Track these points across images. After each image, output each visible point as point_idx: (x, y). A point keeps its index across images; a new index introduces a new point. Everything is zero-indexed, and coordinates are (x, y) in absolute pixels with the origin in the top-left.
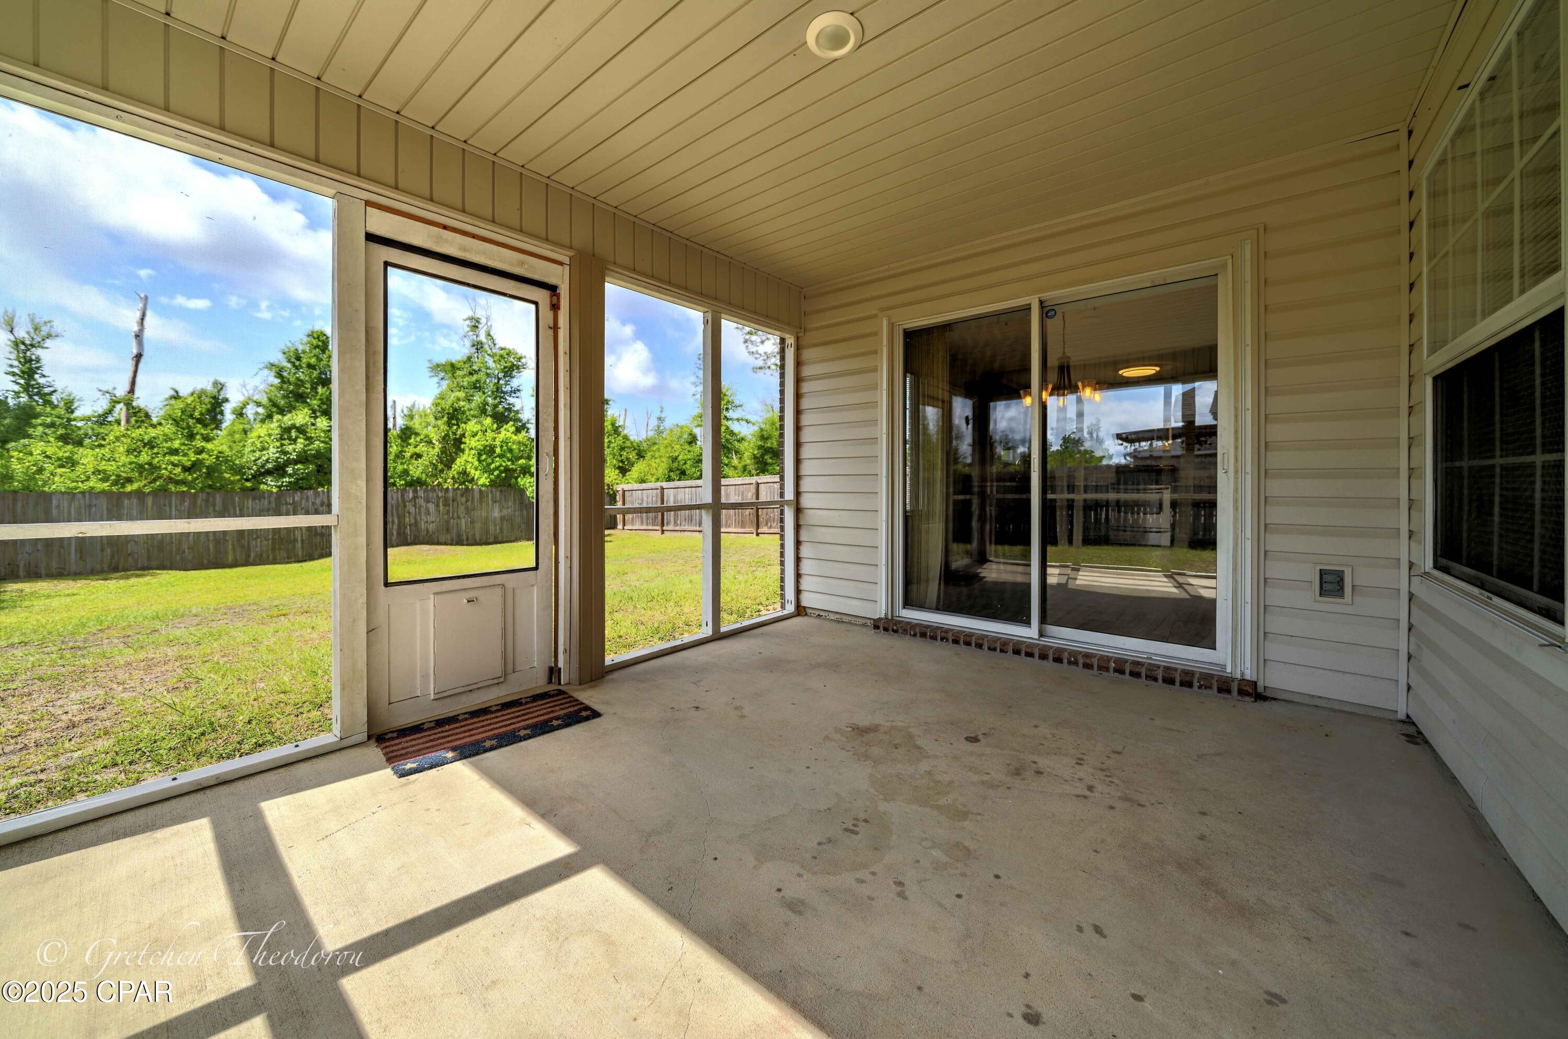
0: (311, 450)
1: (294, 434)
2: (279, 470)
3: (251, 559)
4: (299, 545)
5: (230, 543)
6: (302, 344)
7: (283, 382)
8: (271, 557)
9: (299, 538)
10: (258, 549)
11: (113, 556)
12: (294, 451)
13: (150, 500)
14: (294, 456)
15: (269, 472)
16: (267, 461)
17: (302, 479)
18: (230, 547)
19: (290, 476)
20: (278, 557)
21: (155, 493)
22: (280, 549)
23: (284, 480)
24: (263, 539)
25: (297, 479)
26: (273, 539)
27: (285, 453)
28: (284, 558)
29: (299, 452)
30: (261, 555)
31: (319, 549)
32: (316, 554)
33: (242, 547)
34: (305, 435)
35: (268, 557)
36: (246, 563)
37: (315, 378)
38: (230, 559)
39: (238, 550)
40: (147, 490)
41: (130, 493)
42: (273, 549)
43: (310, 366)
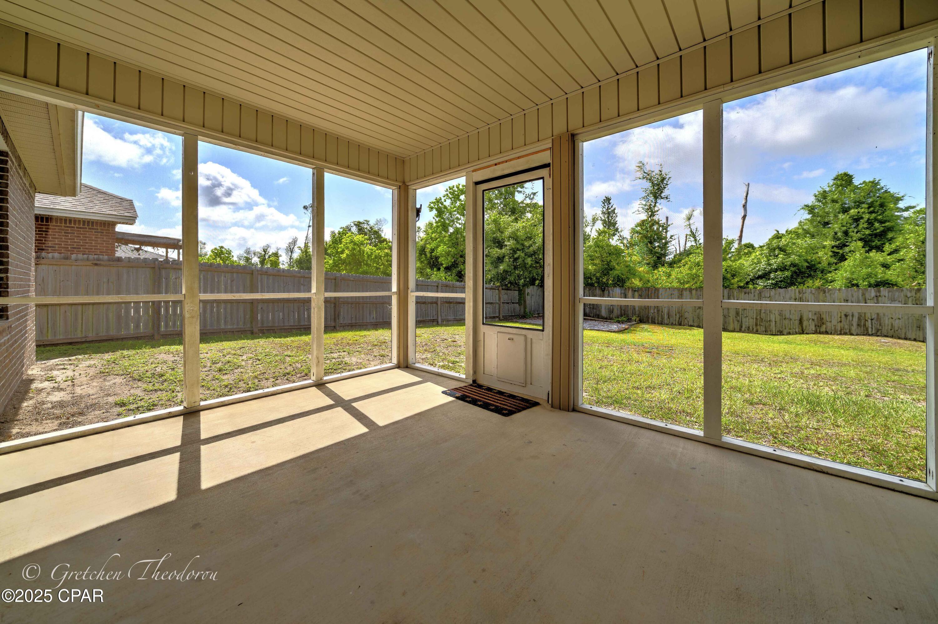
0: (788, 262)
1: (777, 252)
2: (765, 276)
3: (743, 329)
4: (773, 324)
5: (732, 317)
6: (829, 186)
7: (814, 216)
8: (755, 330)
9: (773, 320)
10: (747, 324)
11: (679, 318)
12: (775, 263)
13: (694, 292)
14: (775, 266)
15: (760, 277)
16: (758, 270)
17: (781, 281)
18: (732, 320)
19: (773, 279)
20: (759, 330)
21: (696, 289)
22: (760, 325)
23: (768, 282)
24: (750, 318)
25: (777, 281)
26: (756, 318)
27: (770, 265)
28: (763, 331)
29: (779, 263)
30: (749, 327)
31: (787, 329)
32: (785, 332)
33: (738, 321)
34: (785, 252)
35: (753, 329)
36: (740, 331)
37: (837, 208)
38: (731, 328)
39: (736, 322)
40: (694, 287)
41: (686, 288)
42: (756, 325)
43: (834, 201)
